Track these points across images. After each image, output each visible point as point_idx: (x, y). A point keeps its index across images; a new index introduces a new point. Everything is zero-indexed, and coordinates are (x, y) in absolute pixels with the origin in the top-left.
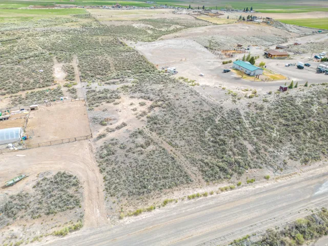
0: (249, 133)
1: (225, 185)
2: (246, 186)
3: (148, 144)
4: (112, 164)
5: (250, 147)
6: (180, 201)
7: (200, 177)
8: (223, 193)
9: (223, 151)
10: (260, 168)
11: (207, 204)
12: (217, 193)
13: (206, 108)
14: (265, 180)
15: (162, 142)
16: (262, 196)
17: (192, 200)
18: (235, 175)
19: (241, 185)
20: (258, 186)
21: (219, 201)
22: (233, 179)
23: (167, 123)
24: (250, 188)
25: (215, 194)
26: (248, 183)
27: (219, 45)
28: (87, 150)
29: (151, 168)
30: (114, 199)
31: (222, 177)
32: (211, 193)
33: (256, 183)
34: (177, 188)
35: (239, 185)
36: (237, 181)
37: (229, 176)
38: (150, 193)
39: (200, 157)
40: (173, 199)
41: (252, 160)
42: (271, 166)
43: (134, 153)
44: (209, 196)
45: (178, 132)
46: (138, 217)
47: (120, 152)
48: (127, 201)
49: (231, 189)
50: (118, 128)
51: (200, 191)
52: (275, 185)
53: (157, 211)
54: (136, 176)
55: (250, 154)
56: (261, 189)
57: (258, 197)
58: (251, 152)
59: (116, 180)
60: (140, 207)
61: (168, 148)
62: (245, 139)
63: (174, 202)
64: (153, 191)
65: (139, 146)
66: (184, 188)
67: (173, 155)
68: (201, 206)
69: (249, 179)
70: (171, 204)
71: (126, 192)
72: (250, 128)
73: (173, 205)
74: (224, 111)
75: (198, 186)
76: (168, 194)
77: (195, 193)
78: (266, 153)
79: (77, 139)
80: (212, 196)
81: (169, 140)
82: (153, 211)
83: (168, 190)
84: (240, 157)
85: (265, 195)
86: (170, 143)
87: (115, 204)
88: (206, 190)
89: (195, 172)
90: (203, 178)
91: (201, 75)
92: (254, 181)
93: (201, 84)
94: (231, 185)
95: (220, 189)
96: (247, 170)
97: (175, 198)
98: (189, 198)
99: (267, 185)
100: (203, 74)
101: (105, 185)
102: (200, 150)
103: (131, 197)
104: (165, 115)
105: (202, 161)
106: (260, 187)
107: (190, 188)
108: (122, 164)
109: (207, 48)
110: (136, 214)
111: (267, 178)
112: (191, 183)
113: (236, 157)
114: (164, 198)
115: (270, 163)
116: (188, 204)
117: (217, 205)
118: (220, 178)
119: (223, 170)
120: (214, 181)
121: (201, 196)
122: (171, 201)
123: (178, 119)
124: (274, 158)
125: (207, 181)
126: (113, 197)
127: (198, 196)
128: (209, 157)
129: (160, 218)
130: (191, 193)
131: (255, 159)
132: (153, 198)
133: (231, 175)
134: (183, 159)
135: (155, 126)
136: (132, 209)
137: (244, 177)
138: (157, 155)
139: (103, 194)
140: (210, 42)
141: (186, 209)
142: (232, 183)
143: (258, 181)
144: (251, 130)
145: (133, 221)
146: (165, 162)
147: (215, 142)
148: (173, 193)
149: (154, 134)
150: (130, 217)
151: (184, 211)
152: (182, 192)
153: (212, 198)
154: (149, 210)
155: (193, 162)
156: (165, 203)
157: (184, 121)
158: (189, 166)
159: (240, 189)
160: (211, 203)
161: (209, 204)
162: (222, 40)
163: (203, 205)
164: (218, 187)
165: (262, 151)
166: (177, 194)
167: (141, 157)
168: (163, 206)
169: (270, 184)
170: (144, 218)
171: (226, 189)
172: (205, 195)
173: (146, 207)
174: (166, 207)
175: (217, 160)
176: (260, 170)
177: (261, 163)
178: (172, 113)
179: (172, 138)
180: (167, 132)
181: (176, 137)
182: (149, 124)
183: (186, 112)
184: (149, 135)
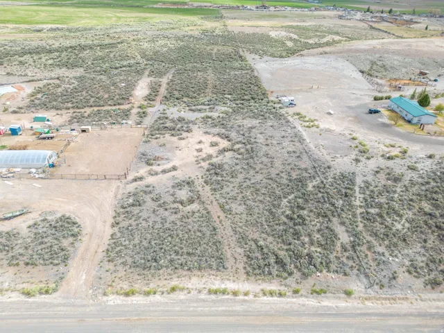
0: (354, 215)
1: (274, 286)
2: (306, 297)
3: (191, 201)
4: (131, 219)
5: (344, 238)
6: (196, 292)
7: (241, 266)
8: (265, 298)
9: (297, 235)
10: (345, 274)
11: (230, 309)
12: (255, 296)
13: (305, 163)
14: (343, 295)
15: (212, 202)
16: (325, 320)
17: (213, 297)
18: (297, 275)
19: (300, 294)
20: (328, 302)
21: (250, 309)
22: (290, 280)
23: (233, 177)
24: (312, 302)
25: (251, 297)
26: (312, 294)
27: (386, 70)
28: (112, 194)
29: (178, 235)
30: (111, 266)
31: (275, 272)
32: (246, 294)
33: (326, 297)
34: (199, 273)
35: (296, 292)
36: (295, 286)
37: (285, 275)
38: (159, 270)
39: (256, 236)
40: (187, 287)
41: (337, 258)
42: (367, 276)
43: (166, 210)
44: (241, 297)
45: (242, 192)
46: (129, 299)
47: (150, 204)
48: (125, 273)
49: (280, 295)
50: (164, 172)
51: (231, 286)
52: (358, 309)
53: (158, 297)
54: (153, 243)
55: (339, 249)
56: (329, 308)
57: (316, 320)
58: (342, 246)
59: (125, 241)
60: (137, 287)
61: (216, 211)
62: (343, 223)
63: (186, 292)
64: (165, 269)
65: (177, 202)
66: (210, 275)
67: (217, 224)
68: (220, 309)
69: (317, 288)
70: (181, 293)
71: (130, 260)
72: (361, 207)
73: (181, 296)
74: (331, 174)
75: (231, 278)
76: (183, 279)
77: (223, 286)
78: (369, 253)
79: (107, 177)
80: (246, 298)
81: (224, 201)
82: (151, 298)
83: (185, 273)
84: (319, 250)
85: (330, 320)
86: (222, 207)
87: (108, 274)
88: (241, 286)
89: (236, 255)
90: (245, 268)
91: (330, 114)
92: (325, 293)
93: (322, 126)
94: (282, 288)
95: (262, 290)
96: (321, 272)
97: (190, 286)
98: (210, 292)
99: (343, 304)
100: (332, 112)
101: (109, 245)
102: (262, 225)
103: (132, 270)
104: (237, 164)
105: (256, 241)
106: (330, 305)
107: (218, 278)
108: (144, 222)
109: (362, 72)
110: (127, 294)
111: (348, 294)
112: (223, 270)
113: (313, 249)
114: (175, 282)
115: (367, 270)
116: (204, 300)
117: (245, 314)
118: (270, 274)
119: (279, 262)
120: (259, 277)
121: (228, 294)
122: (182, 289)
123: (252, 172)
124: (379, 264)
125: (247, 273)
126: (111, 263)
127: (224, 292)
128: (270, 239)
129: (154, 309)
130: (217, 284)
131: (344, 259)
132: (160, 279)
133: (290, 274)
134: (229, 232)
135: (215, 178)
136: (126, 286)
137: (311, 281)
138: (195, 220)
139: (101, 255)
140: (373, 63)
141: (196, 307)
142: (286, 286)
143: (330, 295)
144: (359, 211)
145: (119, 302)
146: (200, 231)
147: (291, 219)
148: (190, 279)
149: (208, 188)
150: (118, 296)
151: (191, 309)
152: (204, 280)
153: (245, 301)
154: (147, 294)
155: (242, 239)
156: (173, 289)
157: (259, 177)
158: (232, 245)
159: (294, 300)
160: (238, 308)
161: (234, 308)
162: (396, 63)
163: (224, 308)
164: (261, 287)
165: (364, 248)
166: (195, 282)
167: (173, 217)
168: (169, 293)
169: (348, 304)
170: (135, 302)
171: (271, 294)
172: (235, 294)
173: (146, 289)
174: (172, 295)
175: (279, 245)
176: (344, 277)
177: (352, 267)
178: (248, 164)
179: (229, 199)
180: (226, 189)
181: (236, 200)
182: (207, 173)
183: (269, 165)
184: (200, 189)
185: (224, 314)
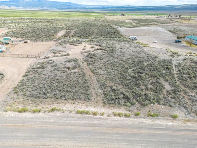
0: (173, 77)
1: (122, 111)
2: (144, 118)
3: (74, 68)
4: (36, 74)
5: (168, 87)
6: (68, 112)
7: (100, 99)
8: (115, 117)
9: (138, 85)
10: (171, 106)
11: (90, 122)
12: (108, 116)
14: (170, 118)
15: (87, 69)
16: (158, 132)
17: (79, 115)
18: (138, 105)
19: (140, 116)
20: (159, 122)
21: (104, 123)
22: (133, 108)
23: (101, 59)
24: (148, 121)
25: (105, 116)
26: (148, 116)
27: (181, 31)
28: (29, 63)
29: (62, 82)
30: (15, 96)
31: (123, 103)
32: (102, 114)
33: (158, 118)
34: (72, 102)
35: (137, 115)
36: (136, 111)
37: (129, 104)
38: (46, 99)
39: (112, 85)
40: (62, 109)
41: (165, 98)
42: (185, 108)
43: (58, 71)
44: (98, 116)
45: (105, 66)
46: (21, 114)
47: (49, 68)
48: (23, 100)
49: (126, 116)
50: (62, 56)
51: (92, 109)
52: (181, 126)
53: (41, 114)
54: (46, 85)
55: (165, 93)
56: (160, 125)
57: (151, 132)
58: (167, 92)
59: (29, 83)
60: (28, 108)
61: (88, 73)
62: (167, 81)
63: (61, 112)
64: (50, 98)
65: (66, 68)
66: (79, 103)
67: (88, 78)
68: (83, 122)
69: (152, 114)
70: (58, 112)
71: (28, 93)
72: (177, 74)
73: (57, 114)
74: (157, 60)
75: (93, 105)
76: (61, 104)
77: (87, 110)
78: (185, 96)
79: (29, 56)
80: (102, 117)
81: (94, 69)
82: (36, 114)
83: (62, 101)
84: (152, 93)
85: (162, 132)
86: (92, 71)
87: (12, 99)
88: (99, 110)
89: (98, 93)
90: (103, 100)
91: (155, 42)
92: (157, 116)
93: (150, 46)
94: (127, 113)
95: (114, 113)
96: (154, 104)
97: (64, 108)
98: (78, 112)
99: (171, 123)
101: (17, 85)
102: (116, 80)
103: (28, 98)
104: (104, 55)
105: (111, 87)
106: (161, 123)
107: (84, 105)
108: (44, 76)
109: (170, 31)
110: (20, 112)
111: (174, 117)
112: (88, 100)
113: (148, 92)
114: (55, 106)
115: (185, 105)
116: (72, 117)
117: (99, 126)
118: (119, 104)
119: (126, 98)
120: (111, 105)
121: (90, 114)
122: (59, 110)
123: (112, 58)
124: (193, 102)
125: (104, 103)
126: (15, 94)
127: (87, 113)
128: (120, 87)
129: (36, 120)
130: (83, 108)
131: (169, 98)
132: (45, 104)
133: (133, 104)
134: (95, 82)
135: (90, 59)
136: (21, 107)
137: (147, 109)
138: (75, 76)
139: (10, 90)
140: (174, 29)
141: (66, 120)
142: (129, 111)
143: (161, 117)
144: (176, 76)
145: (13, 115)
146: (77, 81)
147: (134, 77)
148: (65, 104)
149: (85, 63)
150: (14, 112)
151: (62, 121)
152: (74, 106)
153: (100, 118)
154: (35, 112)
155: (103, 86)
156: (53, 110)
157: (116, 60)
158: (96, 88)
159: (136, 119)
160: (95, 122)
161: (92, 122)
162: (186, 29)
163: (85, 122)
164: (112, 111)
165: (182, 93)
166: (68, 106)
167: (62, 74)
168: (49, 112)
169: (174, 124)
170: (24, 116)
171: (120, 115)
172: (95, 114)
173: (34, 109)
174: (51, 114)
175: (126, 90)
176: (170, 108)
177: (175, 103)
178: (110, 55)
179: (97, 68)
180: (96, 64)
181: (101, 68)
182: (87, 57)
183: (122, 56)
184: (81, 63)
185: (84, 125)
